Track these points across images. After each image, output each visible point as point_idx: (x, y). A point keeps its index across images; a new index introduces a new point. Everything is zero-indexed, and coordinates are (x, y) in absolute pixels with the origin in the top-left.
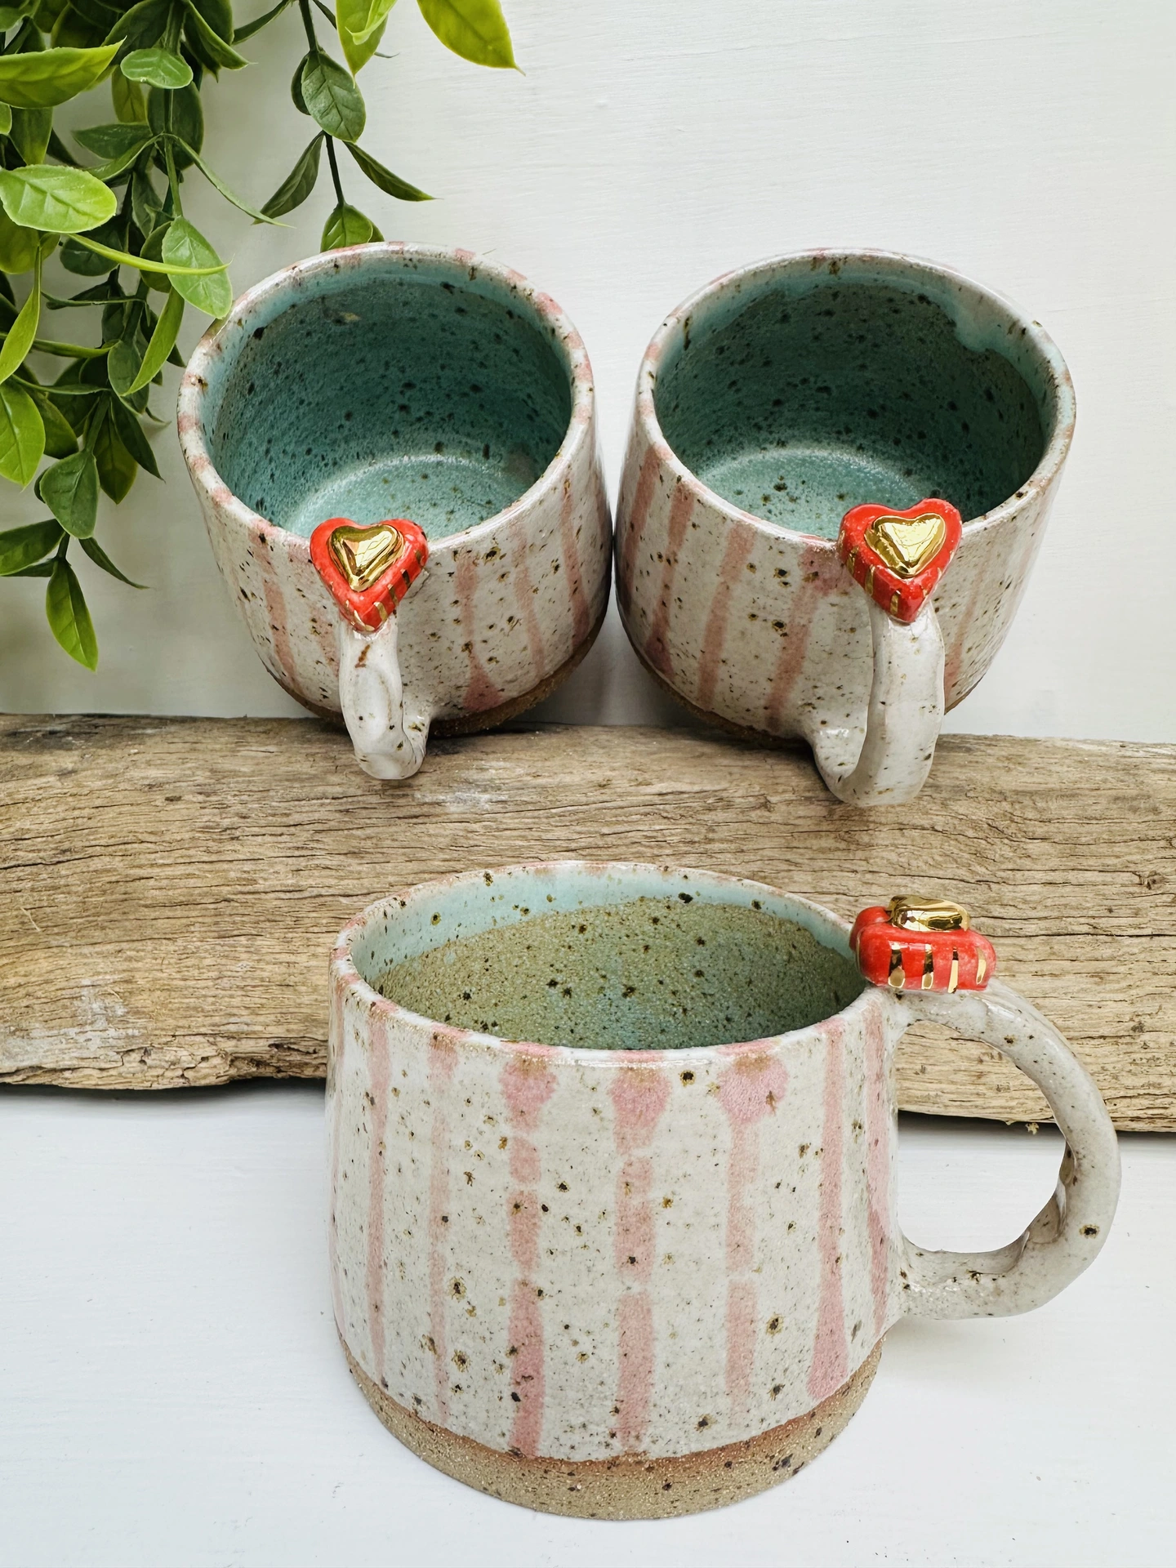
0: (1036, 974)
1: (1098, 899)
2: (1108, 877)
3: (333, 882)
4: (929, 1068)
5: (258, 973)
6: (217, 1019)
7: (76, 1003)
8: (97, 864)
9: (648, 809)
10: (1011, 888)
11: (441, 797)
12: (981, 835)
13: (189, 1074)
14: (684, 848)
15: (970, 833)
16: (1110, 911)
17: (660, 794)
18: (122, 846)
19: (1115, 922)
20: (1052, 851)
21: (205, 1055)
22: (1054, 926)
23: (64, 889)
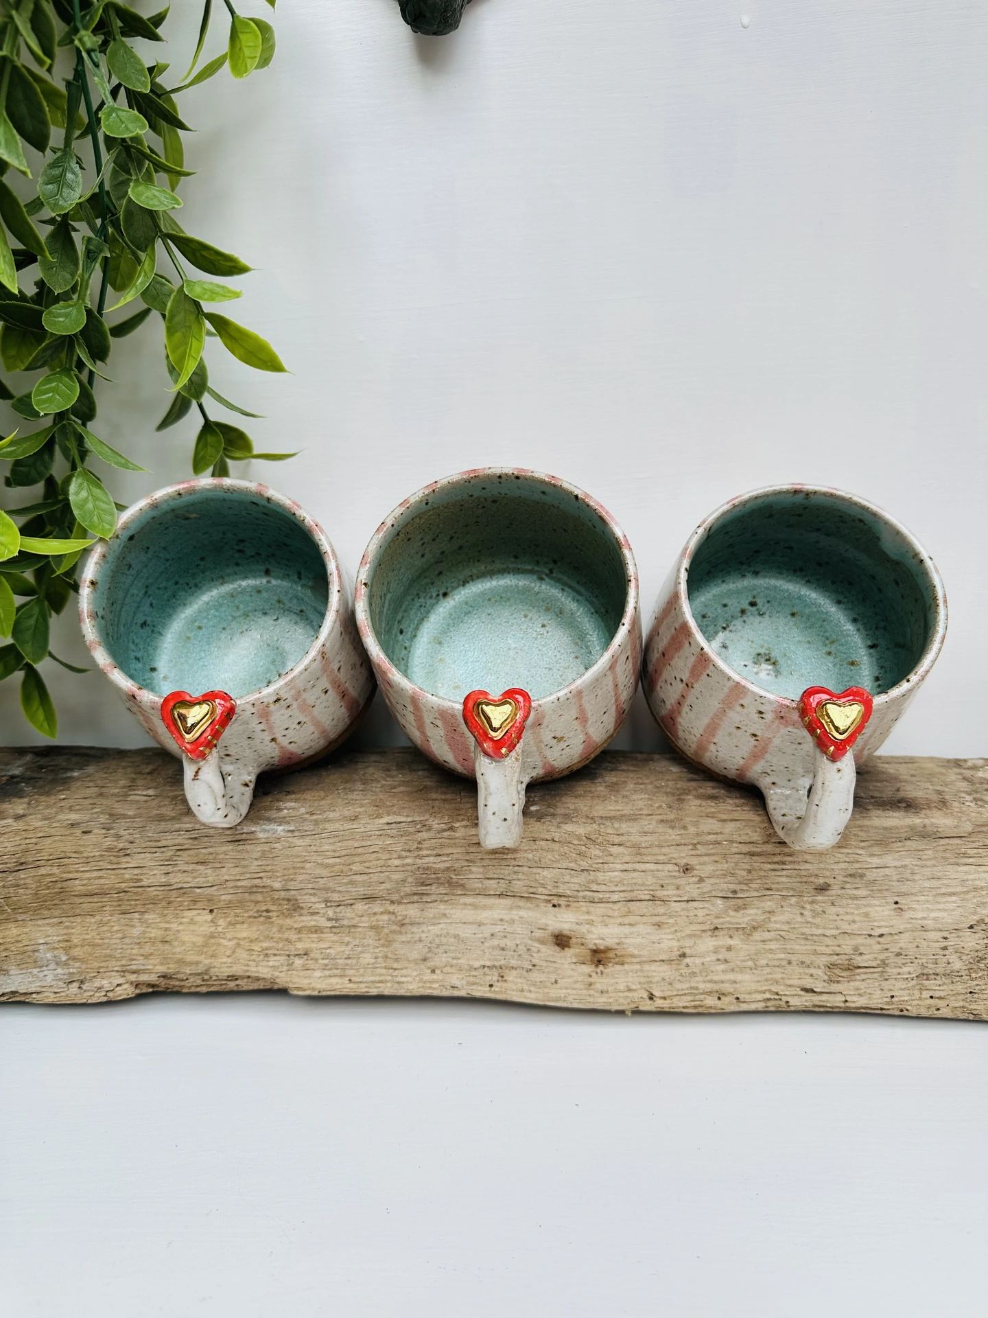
0: (620, 924)
1: (654, 880)
2: (660, 867)
3: (190, 880)
4: (559, 981)
5: (147, 935)
6: (124, 962)
7: (36, 954)
8: (42, 871)
9: (381, 832)
10: (602, 874)
11: (253, 829)
12: (582, 843)
13: (110, 994)
14: (404, 854)
15: (576, 842)
16: (662, 886)
17: (388, 824)
18: (57, 860)
19: (665, 893)
20: (625, 852)
21: (119, 983)
22: (629, 896)
23: (24, 886)
